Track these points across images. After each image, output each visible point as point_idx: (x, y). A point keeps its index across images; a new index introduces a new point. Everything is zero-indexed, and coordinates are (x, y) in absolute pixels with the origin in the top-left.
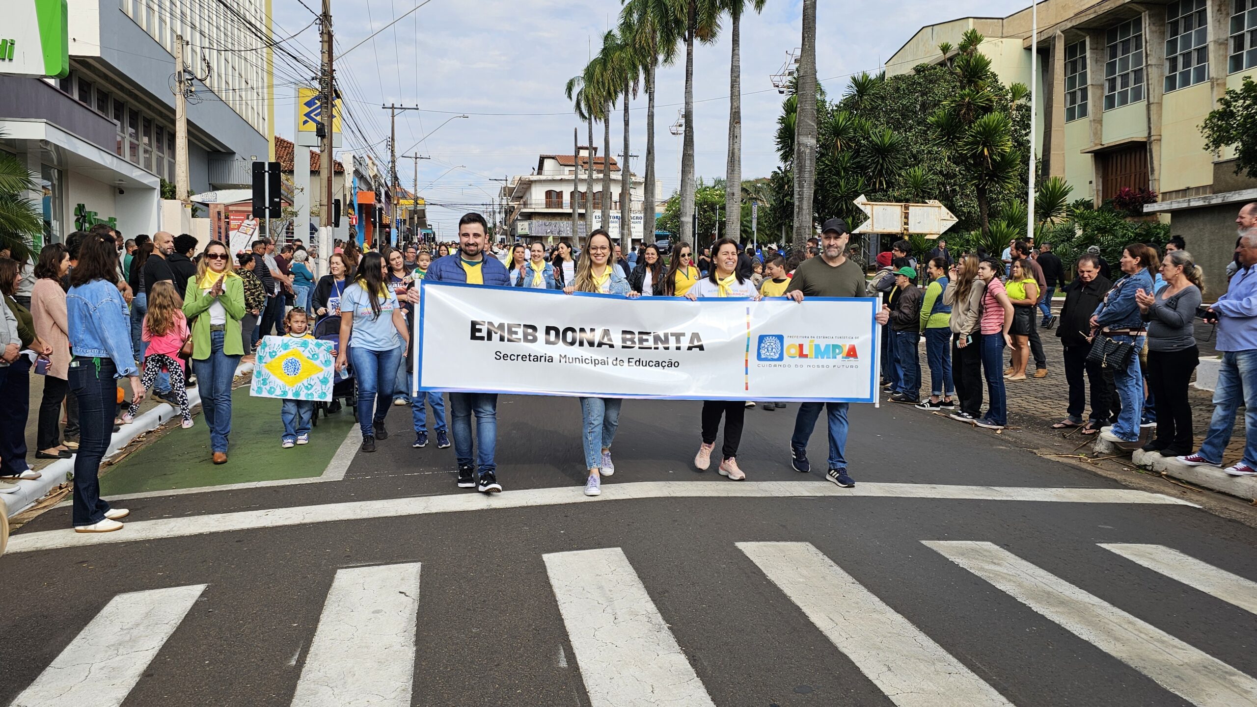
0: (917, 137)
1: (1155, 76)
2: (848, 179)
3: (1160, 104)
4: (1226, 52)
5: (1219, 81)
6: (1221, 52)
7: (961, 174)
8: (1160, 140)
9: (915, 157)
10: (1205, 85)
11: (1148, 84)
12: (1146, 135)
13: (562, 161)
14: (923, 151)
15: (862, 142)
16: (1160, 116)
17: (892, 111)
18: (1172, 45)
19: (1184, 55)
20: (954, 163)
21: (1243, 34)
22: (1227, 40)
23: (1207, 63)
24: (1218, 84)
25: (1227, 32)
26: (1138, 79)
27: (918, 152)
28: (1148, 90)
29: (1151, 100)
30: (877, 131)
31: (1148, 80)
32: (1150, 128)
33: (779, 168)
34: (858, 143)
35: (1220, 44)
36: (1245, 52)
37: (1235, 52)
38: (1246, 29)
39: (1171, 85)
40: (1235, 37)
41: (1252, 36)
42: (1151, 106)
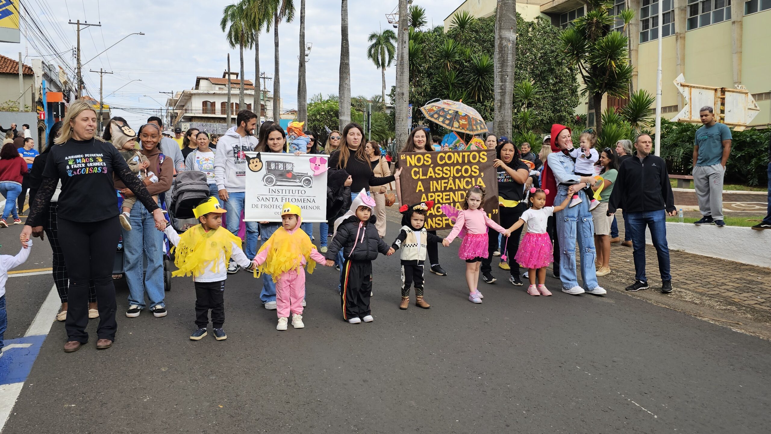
1: (635, 31)
3: (637, 51)
4: (685, 16)
5: (681, 35)
6: (683, 16)
8: (637, 75)
10: (671, 38)
11: (630, 37)
13: (214, 82)
15: (466, 64)
16: (637, 59)
17: (485, 41)
18: (645, 12)
19: (653, 18)
21: (698, 3)
22: (686, 7)
23: (671, 24)
24: (680, 37)
28: (630, 41)
29: (632, 48)
30: (477, 56)
31: (630, 34)
34: (462, 64)
35: (682, 10)
36: (698, 16)
37: (691, 16)
39: (645, 38)
40: (691, 6)
41: (703, 5)
42: (632, 52)
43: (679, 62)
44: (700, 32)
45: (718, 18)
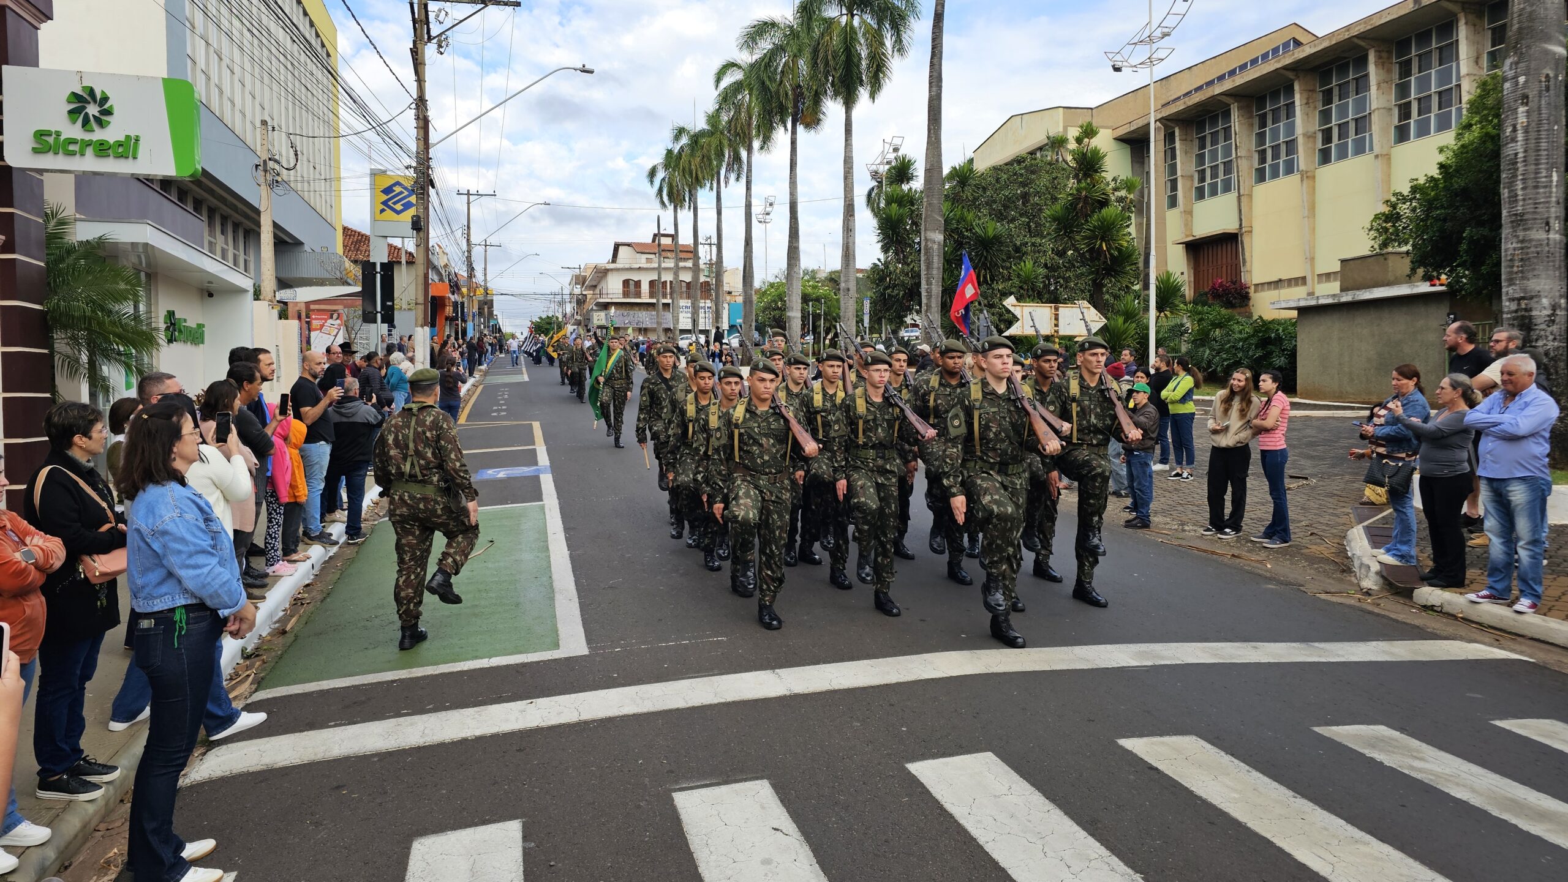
0: (1020, 229)
1: (1245, 166)
2: (952, 272)
3: (1250, 196)
4: (1315, 145)
5: (1308, 174)
6: (1310, 145)
7: (1065, 266)
8: (1251, 232)
9: (1017, 249)
10: (1295, 178)
11: (1238, 176)
12: (1238, 227)
13: (640, 249)
14: (1027, 243)
15: (966, 234)
16: (1250, 209)
17: (995, 202)
18: (1261, 137)
19: (1273, 147)
20: (1057, 255)
21: (1331, 128)
22: (1315, 133)
23: (1295, 156)
24: (1307, 177)
25: (1315, 126)
26: (1228, 169)
27: (1021, 244)
28: (1239, 181)
29: (1242, 192)
30: (981, 223)
31: (1238, 172)
32: (1241, 220)
33: (879, 260)
34: (961, 234)
35: (1309, 137)
36: (1333, 145)
37: (1323, 145)
38: (1334, 123)
39: (1261, 177)
40: (1323, 131)
41: (1339, 130)
42: (1242, 198)
43: (1306, 215)
44: (1335, 170)
45: (1360, 150)
